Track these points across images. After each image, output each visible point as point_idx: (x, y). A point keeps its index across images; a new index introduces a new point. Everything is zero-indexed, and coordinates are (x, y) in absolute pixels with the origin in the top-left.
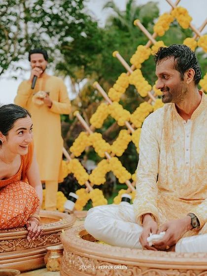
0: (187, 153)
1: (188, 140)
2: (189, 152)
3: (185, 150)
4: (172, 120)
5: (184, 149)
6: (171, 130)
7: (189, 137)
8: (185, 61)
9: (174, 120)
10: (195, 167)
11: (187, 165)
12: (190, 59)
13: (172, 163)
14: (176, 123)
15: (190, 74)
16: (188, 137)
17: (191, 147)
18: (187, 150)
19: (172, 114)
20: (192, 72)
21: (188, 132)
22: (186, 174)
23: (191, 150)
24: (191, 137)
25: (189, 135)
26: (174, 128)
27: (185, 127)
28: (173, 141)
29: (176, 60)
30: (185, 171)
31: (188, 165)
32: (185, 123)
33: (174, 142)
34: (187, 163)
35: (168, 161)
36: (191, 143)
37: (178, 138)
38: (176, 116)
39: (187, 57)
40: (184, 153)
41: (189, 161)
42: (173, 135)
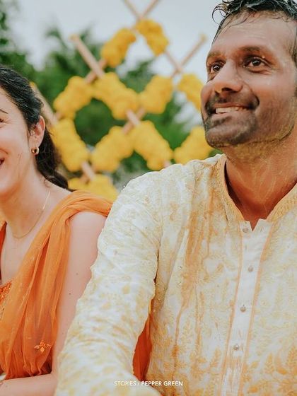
0: (241, 321)
1: (248, 281)
2: (247, 315)
3: (237, 310)
4: (211, 213)
5: (232, 305)
7: (255, 273)
9: (216, 214)
11: (236, 354)
13: (193, 340)
16: (251, 270)
17: (254, 303)
18: (243, 310)
21: (251, 256)
22: (230, 381)
23: (254, 312)
24: (259, 273)
25: (256, 265)
27: (245, 241)
28: (203, 275)
30: (229, 371)
31: (240, 354)
32: (246, 231)
33: (206, 279)
34: (236, 349)
36: (258, 289)
37: (220, 268)
38: (222, 206)
40: (232, 317)
41: (245, 342)
42: (206, 257)
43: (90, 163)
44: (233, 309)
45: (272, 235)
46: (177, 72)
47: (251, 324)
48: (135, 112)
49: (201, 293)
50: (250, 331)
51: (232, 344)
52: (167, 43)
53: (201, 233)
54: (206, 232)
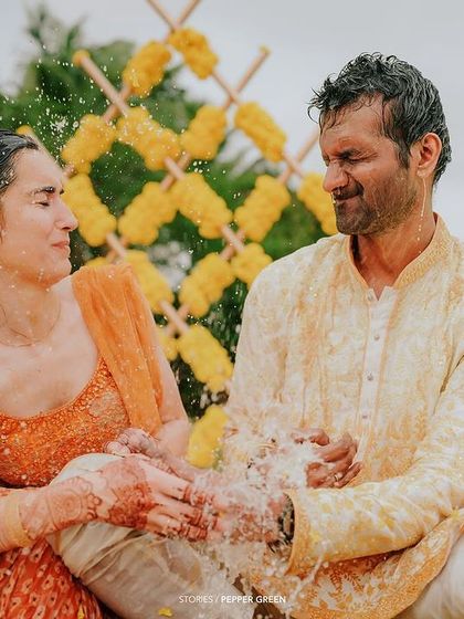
0: (369, 390)
1: (375, 348)
2: (374, 384)
3: (365, 379)
4: (335, 286)
5: (360, 375)
6: (328, 315)
7: (381, 340)
8: (415, 109)
9: (341, 287)
10: (384, 433)
11: (364, 422)
12: (427, 104)
14: (345, 295)
15: (426, 149)
16: (377, 339)
17: (382, 372)
18: (370, 379)
19: (339, 268)
20: (432, 145)
21: (378, 324)
23: (381, 381)
24: (386, 341)
25: (383, 334)
26: (337, 311)
27: (371, 310)
28: (327, 349)
29: (387, 107)
31: (368, 422)
32: (371, 299)
33: (331, 352)
34: (365, 417)
35: (308, 405)
36: (385, 358)
37: (346, 340)
38: (347, 278)
39: (420, 99)
40: (360, 386)
41: (373, 411)
42: (330, 330)
43: (118, 234)
44: (361, 379)
45: (398, 304)
46: (231, 100)
47: (379, 392)
48: (177, 160)
49: (325, 367)
50: (378, 399)
51: (361, 413)
52: (216, 61)
53: (325, 307)
54: (330, 305)
